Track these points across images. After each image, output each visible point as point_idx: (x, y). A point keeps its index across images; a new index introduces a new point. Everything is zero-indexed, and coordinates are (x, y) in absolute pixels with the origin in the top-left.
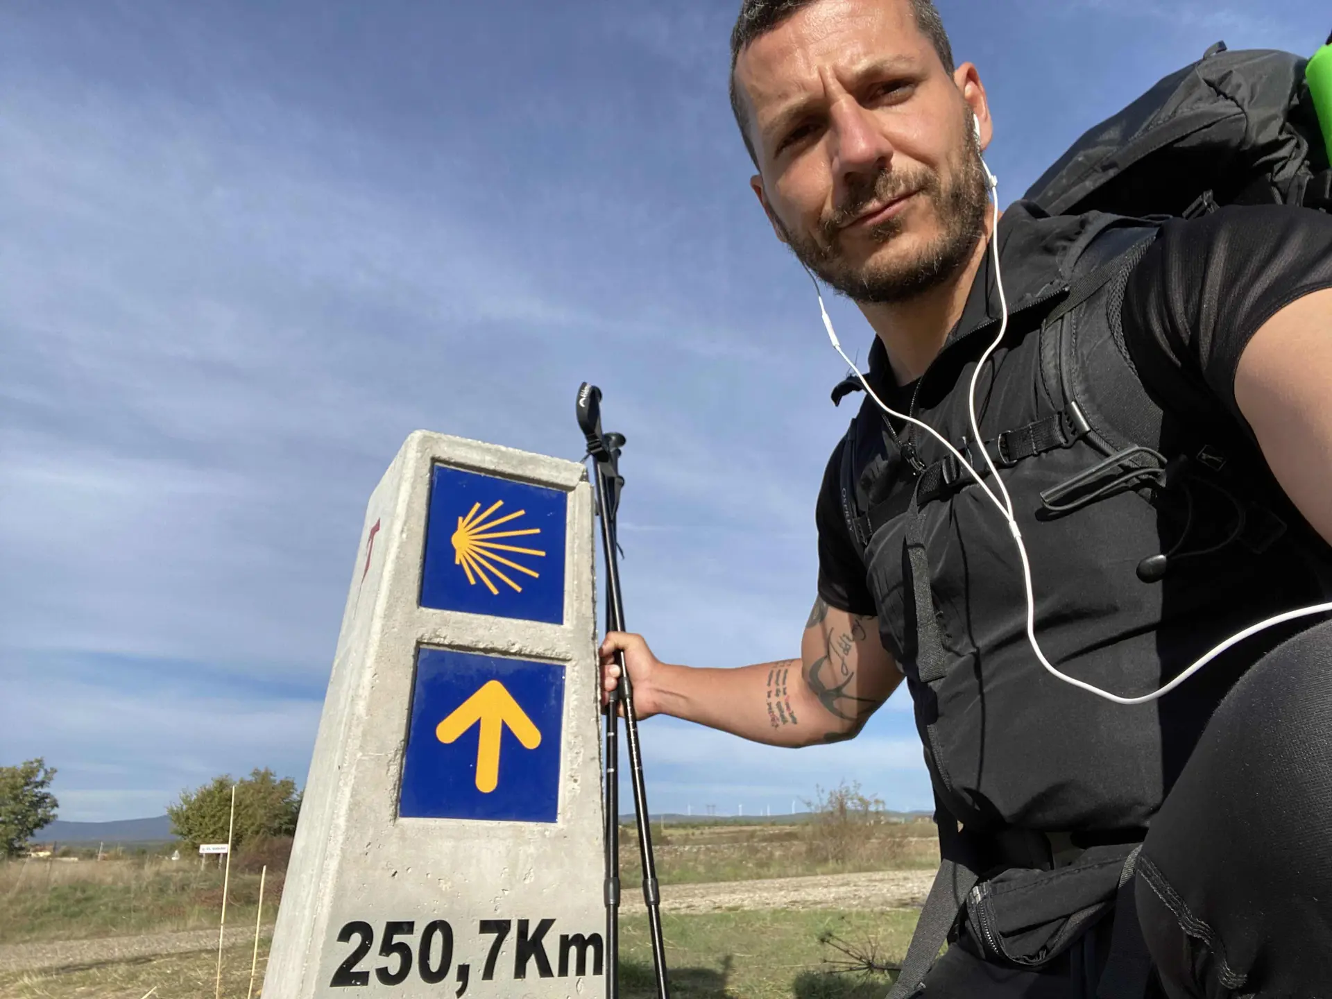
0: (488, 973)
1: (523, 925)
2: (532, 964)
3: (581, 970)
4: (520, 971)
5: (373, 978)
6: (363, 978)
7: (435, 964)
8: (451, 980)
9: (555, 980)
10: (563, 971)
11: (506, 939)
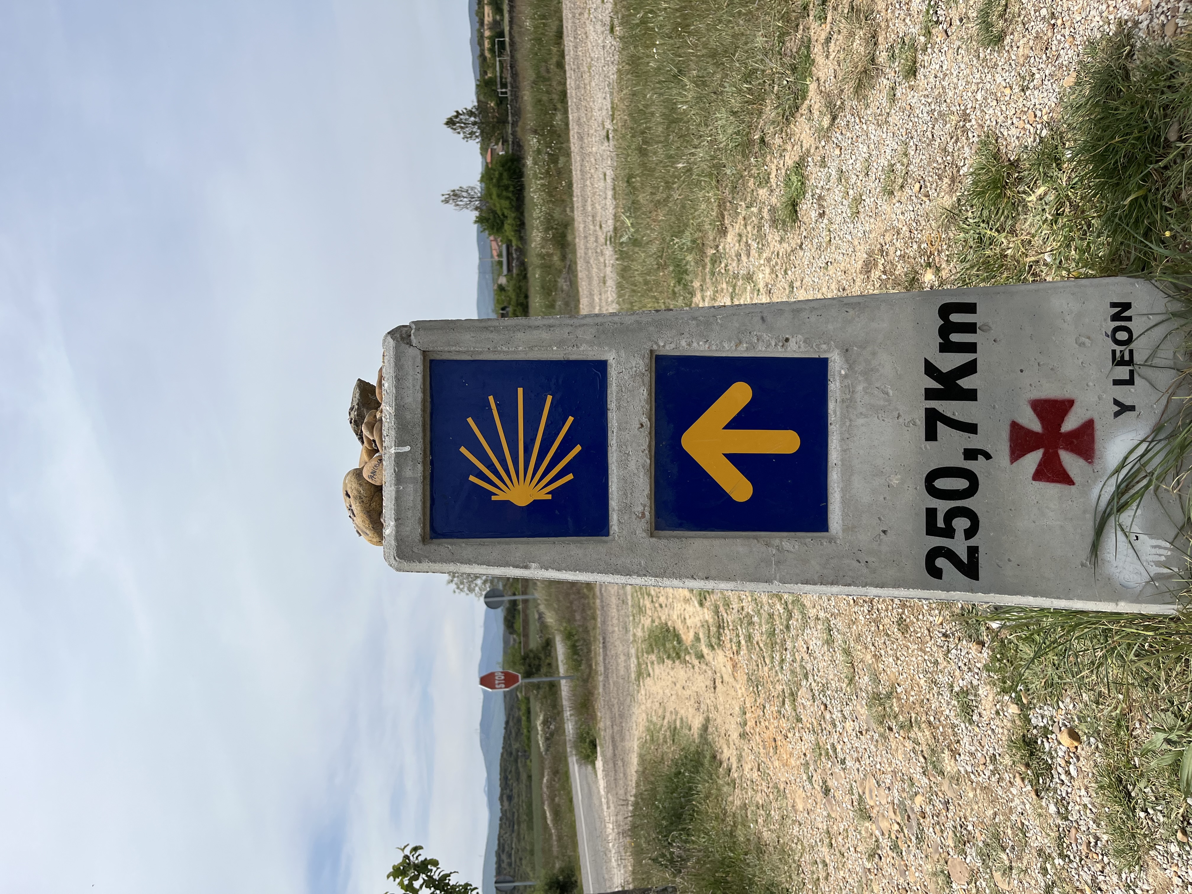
0: (971, 428)
1: (930, 394)
2: (965, 383)
3: (971, 328)
4: (971, 395)
5: (972, 542)
6: (973, 551)
7: (962, 484)
8: (976, 466)
9: (980, 356)
10: (971, 348)
11: (941, 411)
